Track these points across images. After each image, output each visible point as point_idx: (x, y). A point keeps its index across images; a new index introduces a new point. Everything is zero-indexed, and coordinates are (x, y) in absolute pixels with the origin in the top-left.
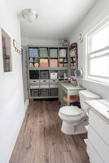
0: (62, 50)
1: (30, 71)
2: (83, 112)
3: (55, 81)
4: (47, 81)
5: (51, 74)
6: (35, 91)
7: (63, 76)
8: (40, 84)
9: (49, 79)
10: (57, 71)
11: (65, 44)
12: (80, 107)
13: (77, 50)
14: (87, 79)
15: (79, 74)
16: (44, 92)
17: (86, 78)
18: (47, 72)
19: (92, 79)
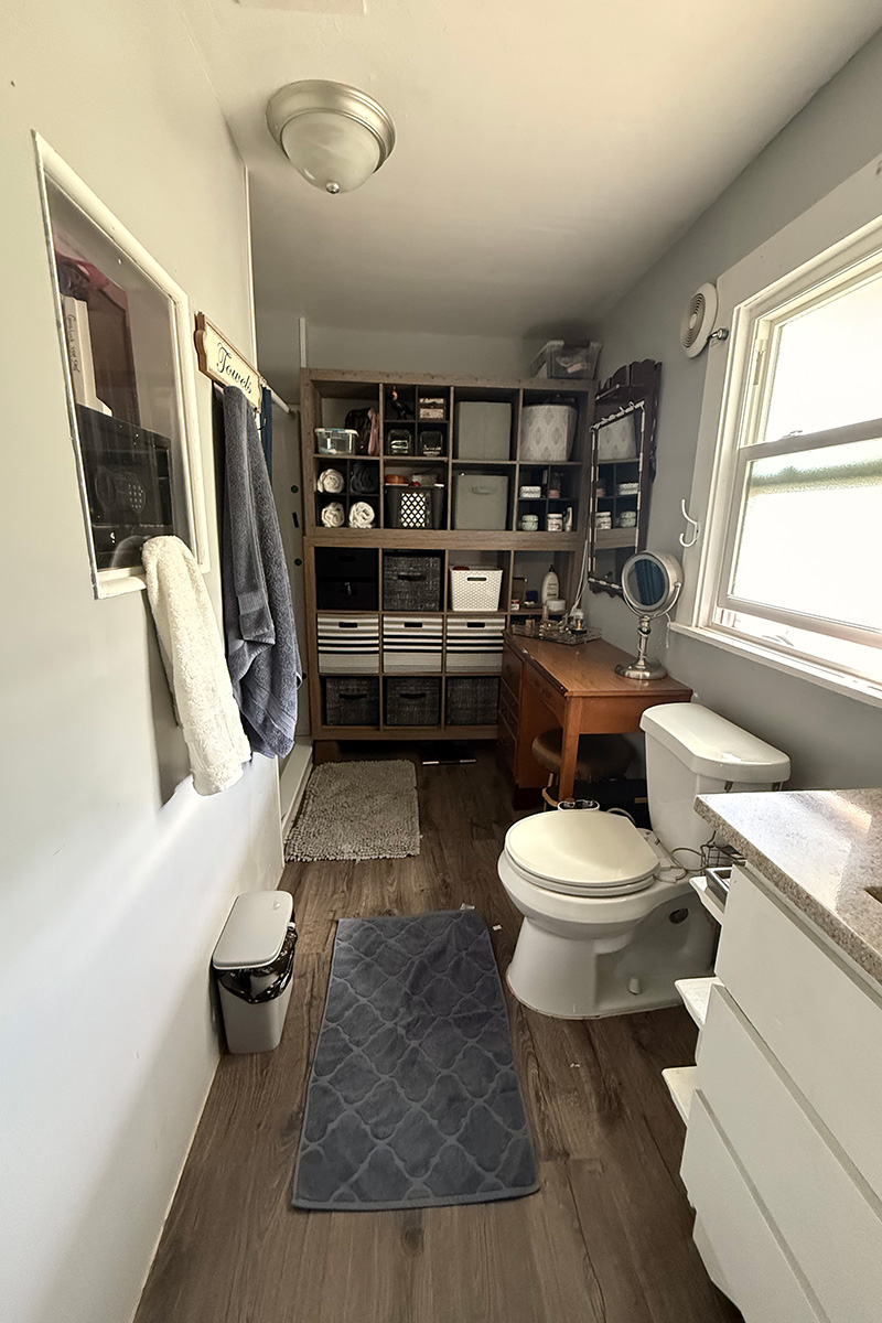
0: (541, 411)
1: (320, 552)
2: (666, 863)
3: (482, 625)
4: (431, 625)
5: (459, 578)
6: (353, 687)
7: (535, 596)
8: (382, 645)
9: (445, 613)
10: (497, 560)
11: (570, 371)
12: (642, 819)
13: (653, 414)
14: (709, 626)
15: (651, 587)
16: (405, 700)
17: (702, 618)
18: (433, 562)
19: (740, 627)
